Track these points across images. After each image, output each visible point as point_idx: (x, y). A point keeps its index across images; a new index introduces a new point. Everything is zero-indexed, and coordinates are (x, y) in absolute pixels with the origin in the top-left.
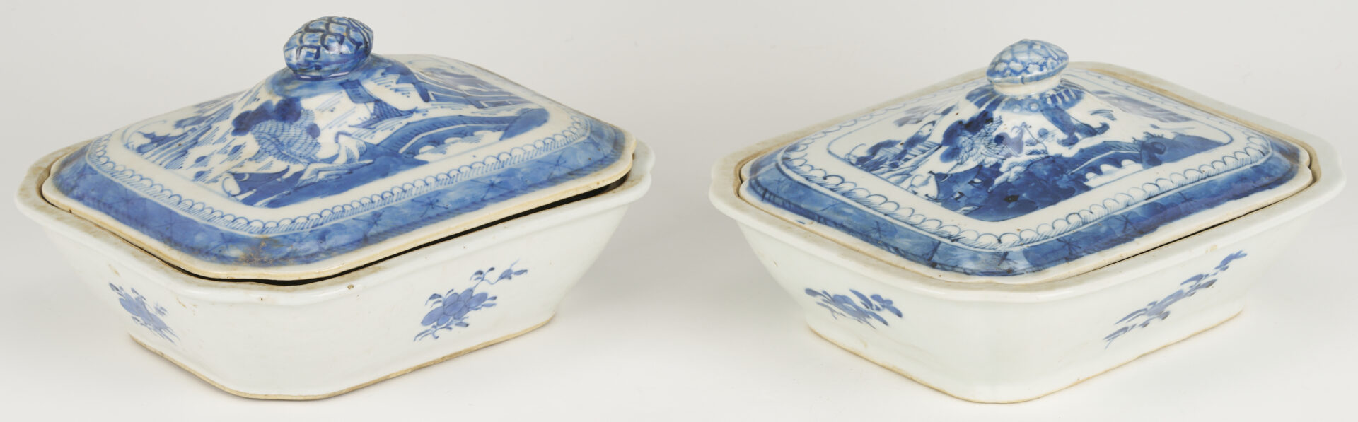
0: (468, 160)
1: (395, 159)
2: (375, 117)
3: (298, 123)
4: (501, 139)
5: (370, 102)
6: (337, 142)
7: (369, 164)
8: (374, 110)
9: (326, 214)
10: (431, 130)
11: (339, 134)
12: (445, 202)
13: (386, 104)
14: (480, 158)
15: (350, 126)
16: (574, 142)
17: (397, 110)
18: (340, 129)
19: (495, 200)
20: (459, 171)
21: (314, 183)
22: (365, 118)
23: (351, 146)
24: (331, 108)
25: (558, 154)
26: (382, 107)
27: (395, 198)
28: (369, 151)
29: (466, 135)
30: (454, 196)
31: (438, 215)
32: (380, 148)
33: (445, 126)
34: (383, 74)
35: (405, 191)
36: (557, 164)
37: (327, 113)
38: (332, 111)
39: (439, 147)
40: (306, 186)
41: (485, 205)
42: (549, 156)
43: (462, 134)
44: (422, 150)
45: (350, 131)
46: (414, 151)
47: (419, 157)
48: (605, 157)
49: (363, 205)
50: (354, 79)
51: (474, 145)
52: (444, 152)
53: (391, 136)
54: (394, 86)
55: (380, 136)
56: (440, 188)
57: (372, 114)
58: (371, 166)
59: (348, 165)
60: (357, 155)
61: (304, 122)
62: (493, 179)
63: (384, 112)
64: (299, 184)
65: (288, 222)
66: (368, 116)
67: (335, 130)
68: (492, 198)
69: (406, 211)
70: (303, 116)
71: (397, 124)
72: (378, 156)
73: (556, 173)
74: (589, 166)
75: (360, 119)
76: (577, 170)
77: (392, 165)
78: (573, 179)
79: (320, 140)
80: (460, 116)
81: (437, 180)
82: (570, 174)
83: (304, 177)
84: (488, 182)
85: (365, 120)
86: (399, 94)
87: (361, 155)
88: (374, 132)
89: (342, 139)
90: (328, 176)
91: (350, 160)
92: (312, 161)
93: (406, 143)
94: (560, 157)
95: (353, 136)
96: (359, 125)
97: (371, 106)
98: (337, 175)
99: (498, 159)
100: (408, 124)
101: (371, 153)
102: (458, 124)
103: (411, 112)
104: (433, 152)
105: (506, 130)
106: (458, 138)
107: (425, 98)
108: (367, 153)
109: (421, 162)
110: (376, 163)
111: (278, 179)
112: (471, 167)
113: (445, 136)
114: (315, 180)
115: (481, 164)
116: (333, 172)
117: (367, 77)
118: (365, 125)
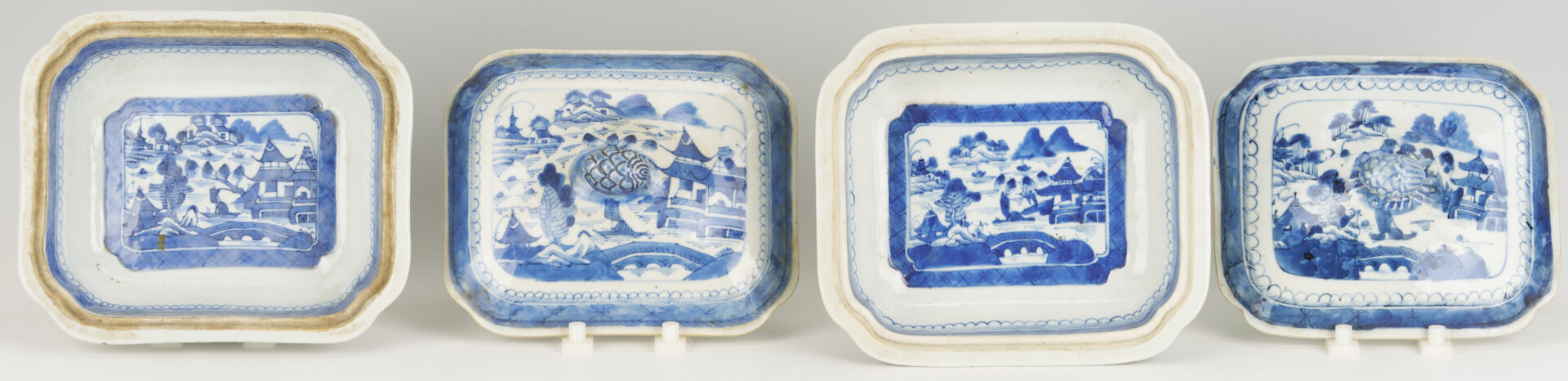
0: (649, 288)
1: (605, 268)
2: (613, 231)
3: (566, 209)
4: (684, 279)
5: (617, 220)
6: (579, 236)
7: (586, 264)
8: (616, 227)
9: (530, 295)
10: (646, 251)
11: (584, 232)
12: (613, 313)
13: (626, 225)
14: (658, 291)
15: (593, 231)
16: (732, 300)
17: (632, 231)
18: (586, 230)
19: (648, 323)
20: (638, 295)
21: (542, 264)
22: (607, 230)
23: (586, 244)
24: (589, 214)
25: (713, 306)
26: (623, 226)
27: (581, 300)
28: (593, 254)
29: (665, 265)
30: (621, 312)
31: (603, 321)
32: (601, 255)
33: (658, 252)
34: (640, 202)
35: (591, 298)
36: (707, 314)
37: (585, 215)
38: (588, 216)
39: (640, 269)
40: (535, 264)
41: (638, 325)
42: (706, 305)
43: (665, 263)
44: (628, 267)
45: (592, 233)
46: (620, 267)
47: (621, 273)
48: (747, 316)
49: (557, 297)
50: (617, 200)
51: (664, 277)
52: (639, 275)
53: (615, 248)
54: (642, 213)
55: (607, 245)
56: (616, 304)
57: (612, 229)
58: (587, 266)
59: (573, 258)
60: (584, 252)
61: (569, 211)
62: (656, 309)
63: (622, 229)
64: (534, 259)
66: (609, 229)
67: (583, 228)
68: (647, 322)
69: (581, 312)
70: (571, 208)
71: (624, 240)
72: (596, 260)
73: (703, 318)
74: (728, 321)
75: (603, 229)
76: (718, 321)
77: (599, 273)
78: (711, 326)
79: (570, 229)
80: (677, 244)
81: (619, 297)
82: (712, 322)
83: (541, 254)
84: (651, 310)
85: (605, 231)
86: (641, 220)
87: (586, 254)
88: (606, 241)
89: (584, 235)
90: (554, 262)
91: (577, 255)
92: (555, 242)
93: (621, 257)
94: (713, 308)
95: (591, 238)
96: (600, 233)
97: (615, 223)
98: (561, 264)
99: (670, 295)
100: (634, 243)
101: (594, 257)
102: (669, 252)
103: (641, 234)
104: (633, 271)
105: (695, 271)
106: (658, 266)
107: (660, 225)
108: (591, 255)
109: (619, 278)
110: (591, 266)
111: (527, 245)
112: (647, 295)
113: (651, 260)
114: (544, 262)
115: (656, 296)
116: (560, 260)
117: (627, 201)
118: (603, 234)
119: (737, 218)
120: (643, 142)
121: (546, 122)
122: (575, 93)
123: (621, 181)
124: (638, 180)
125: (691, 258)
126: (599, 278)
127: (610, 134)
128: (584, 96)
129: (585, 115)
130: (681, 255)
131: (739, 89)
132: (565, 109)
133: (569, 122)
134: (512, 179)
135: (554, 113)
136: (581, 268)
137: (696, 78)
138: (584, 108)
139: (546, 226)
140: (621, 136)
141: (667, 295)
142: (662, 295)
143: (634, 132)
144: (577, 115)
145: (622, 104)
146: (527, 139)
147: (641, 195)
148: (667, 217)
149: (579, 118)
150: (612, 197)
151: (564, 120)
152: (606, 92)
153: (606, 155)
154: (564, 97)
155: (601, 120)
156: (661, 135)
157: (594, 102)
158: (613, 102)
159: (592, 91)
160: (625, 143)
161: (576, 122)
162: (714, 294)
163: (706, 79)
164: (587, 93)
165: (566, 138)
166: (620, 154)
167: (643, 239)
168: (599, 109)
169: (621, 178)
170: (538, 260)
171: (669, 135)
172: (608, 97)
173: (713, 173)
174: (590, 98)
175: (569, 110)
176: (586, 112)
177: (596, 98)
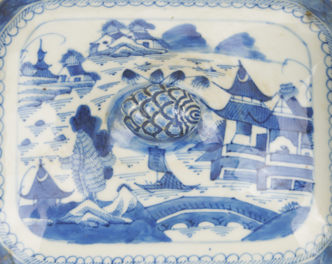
0: (201, 250)
1: (149, 227)
2: (159, 184)
3: (103, 159)
4: (243, 240)
5: (162, 172)
6: (118, 191)
7: (127, 223)
8: (162, 179)
10: (198, 208)
11: (124, 185)
13: (174, 177)
14: (212, 254)
15: (135, 183)
17: (181, 183)
18: (127, 183)
20: (188, 259)
21: (75, 223)
22: (151, 182)
23: (127, 199)
24: (130, 164)
26: (170, 178)
28: (135, 211)
29: (220, 224)
32: (145, 212)
33: (212, 208)
34: (190, 150)
37: (125, 167)
38: (129, 167)
39: (190, 228)
40: (67, 223)
43: (220, 221)
44: (176, 225)
45: (133, 187)
46: (167, 226)
47: (168, 233)
50: (163, 147)
51: (219, 238)
52: (190, 235)
53: (161, 204)
54: (192, 163)
57: (157, 181)
58: (128, 225)
59: (111, 216)
60: (125, 209)
61: (106, 161)
63: (169, 182)
64: (65, 218)
65: (30, 253)
66: (154, 182)
67: (123, 181)
70: (108, 157)
71: (171, 195)
72: (138, 219)
75: (146, 181)
77: (142, 233)
79: (108, 182)
80: (233, 199)
81: (166, 261)
83: (74, 212)
85: (150, 184)
86: (192, 170)
87: (127, 212)
88: (151, 196)
89: (124, 189)
90: (90, 221)
91: (116, 213)
92: (91, 198)
93: (169, 214)
95: (133, 192)
96: (143, 186)
97: (161, 175)
98: (97, 223)
99: (226, 259)
100: (183, 197)
101: (136, 215)
102: (224, 209)
103: (192, 188)
104: (182, 231)
105: (255, 230)
106: (212, 225)
107: (214, 176)
108: (133, 213)
109: (166, 239)
110: (133, 225)
111: (58, 201)
112: (200, 259)
113: (204, 218)
114: (77, 221)
115: (209, 259)
116: (96, 218)
117: (175, 149)
118: (147, 188)
119: (303, 166)
120: (193, 78)
121: (80, 57)
122: (113, 23)
123: (168, 126)
124: (188, 124)
125: (250, 214)
126: (143, 240)
127: (153, 70)
128: (123, 26)
129: (124, 48)
130: (238, 212)
131: (302, 17)
132: (101, 42)
133: (106, 57)
134: (40, 123)
135: (88, 47)
136: (121, 228)
137: (251, 6)
138: (123, 40)
139: (80, 180)
140: (167, 72)
141: (222, 258)
142: (217, 259)
143: (182, 67)
144: (115, 48)
145: (167, 35)
146: (57, 77)
147: (191, 142)
148: (222, 167)
149: (118, 52)
150: (157, 144)
151: (101, 54)
152: (149, 22)
153: (149, 95)
154: (100, 28)
155: (143, 54)
156: (213, 71)
157: (136, 34)
158: (157, 33)
159: (132, 21)
160: (172, 80)
161: (115, 56)
162: (278, 256)
163: (263, 6)
164: (127, 23)
165: (102, 75)
166: (166, 93)
167: (194, 193)
168: (141, 42)
169: (167, 122)
170: (70, 219)
171: (223, 71)
172: (152, 27)
173: (274, 114)
174: (130, 28)
175: (105, 43)
176: (125, 45)
177: (137, 28)
